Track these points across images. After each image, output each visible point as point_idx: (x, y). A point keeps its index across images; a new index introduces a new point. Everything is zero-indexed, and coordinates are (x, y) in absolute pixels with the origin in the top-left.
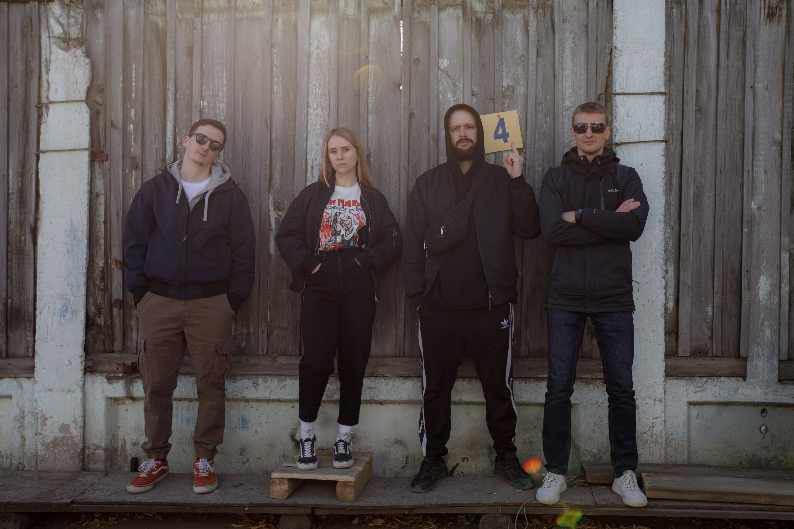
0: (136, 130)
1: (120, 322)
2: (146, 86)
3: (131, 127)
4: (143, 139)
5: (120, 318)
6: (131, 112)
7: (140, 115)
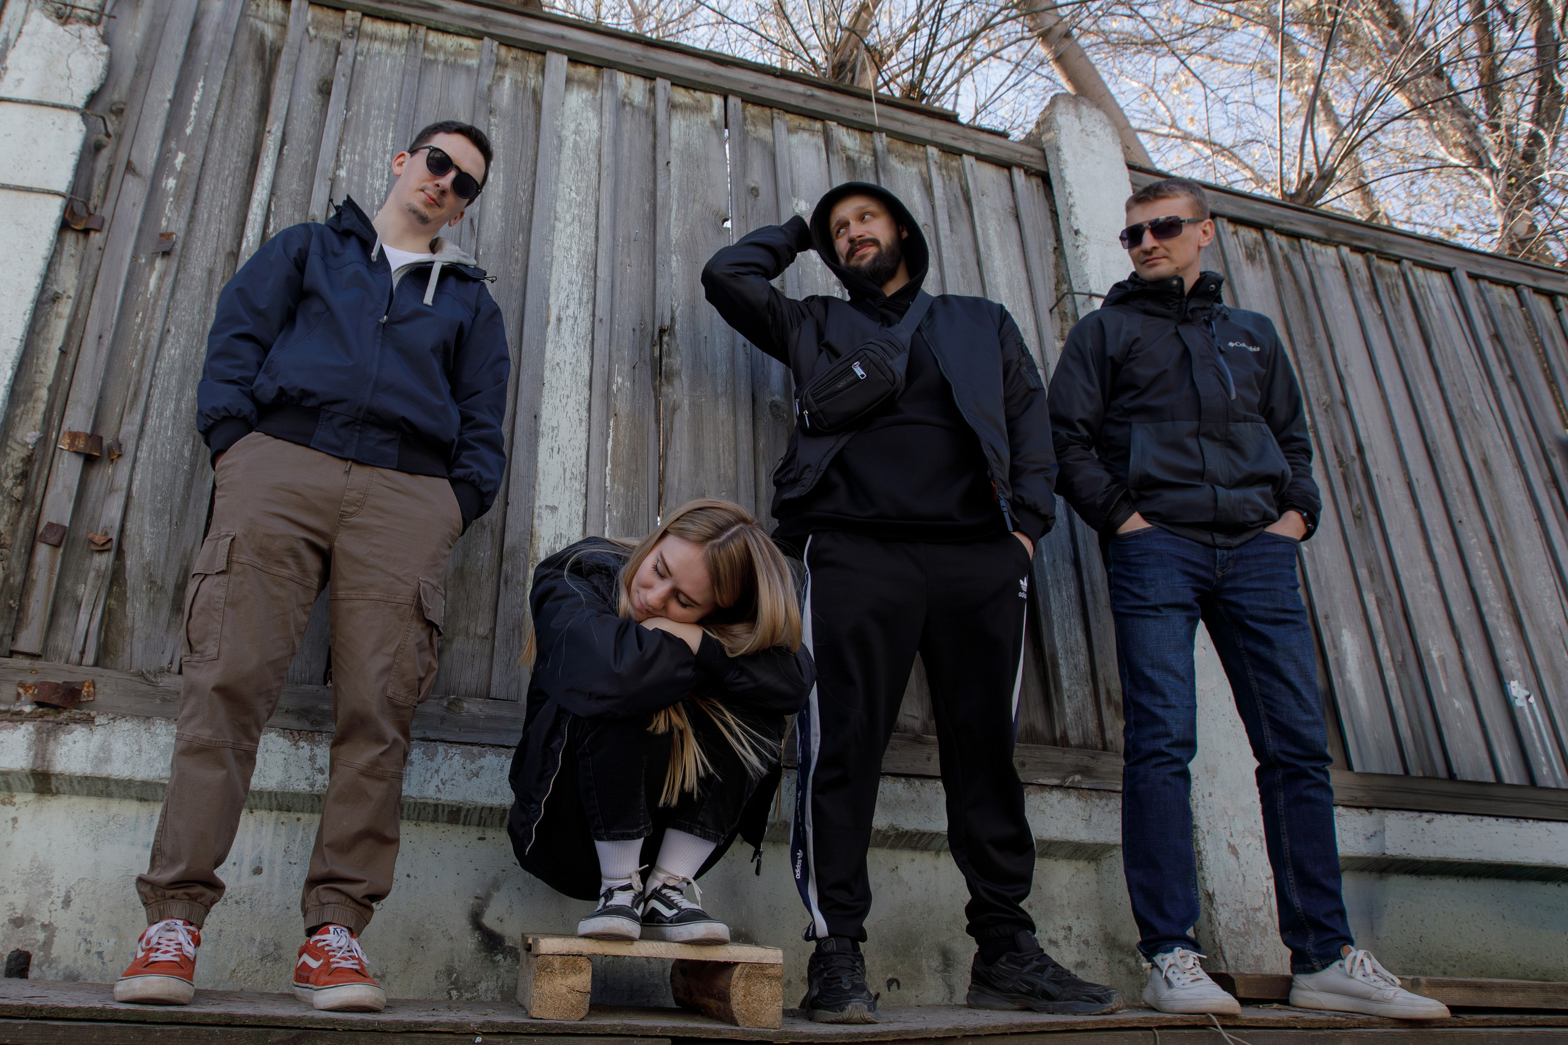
0: (180, 188)
1: (50, 580)
2: (220, 122)
3: (171, 183)
4: (193, 208)
5: (51, 570)
6: (175, 157)
7: (197, 163)
